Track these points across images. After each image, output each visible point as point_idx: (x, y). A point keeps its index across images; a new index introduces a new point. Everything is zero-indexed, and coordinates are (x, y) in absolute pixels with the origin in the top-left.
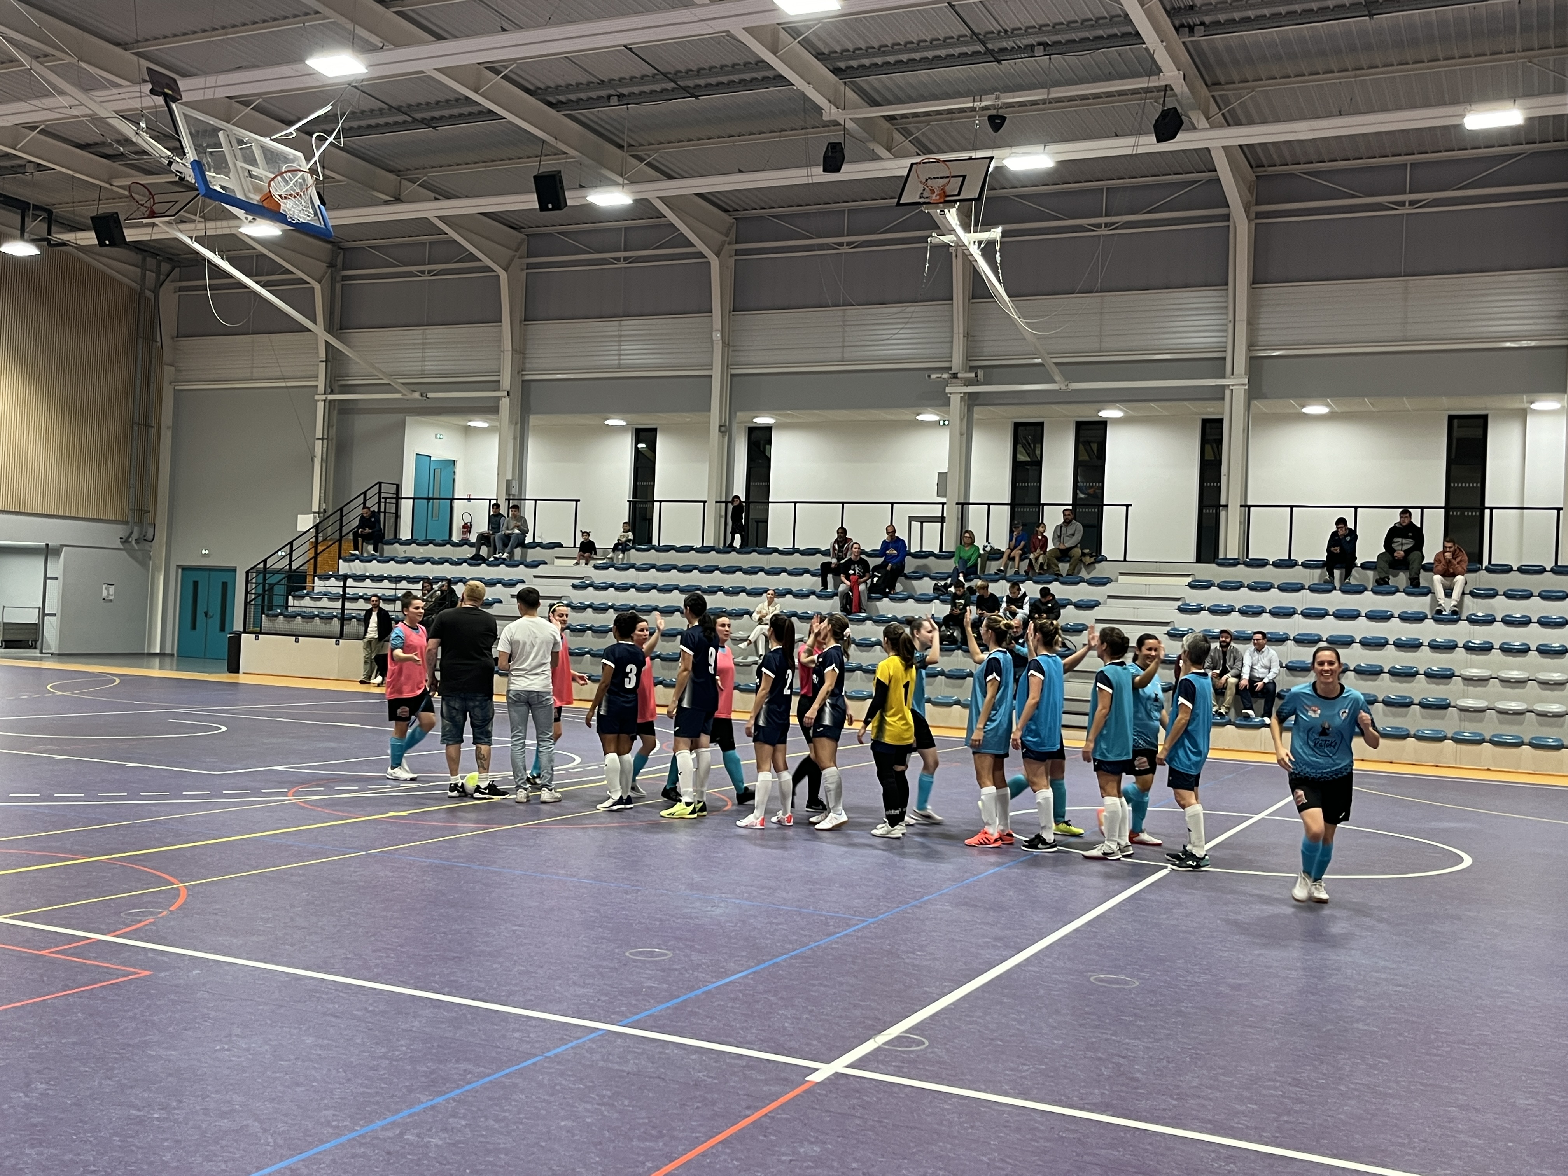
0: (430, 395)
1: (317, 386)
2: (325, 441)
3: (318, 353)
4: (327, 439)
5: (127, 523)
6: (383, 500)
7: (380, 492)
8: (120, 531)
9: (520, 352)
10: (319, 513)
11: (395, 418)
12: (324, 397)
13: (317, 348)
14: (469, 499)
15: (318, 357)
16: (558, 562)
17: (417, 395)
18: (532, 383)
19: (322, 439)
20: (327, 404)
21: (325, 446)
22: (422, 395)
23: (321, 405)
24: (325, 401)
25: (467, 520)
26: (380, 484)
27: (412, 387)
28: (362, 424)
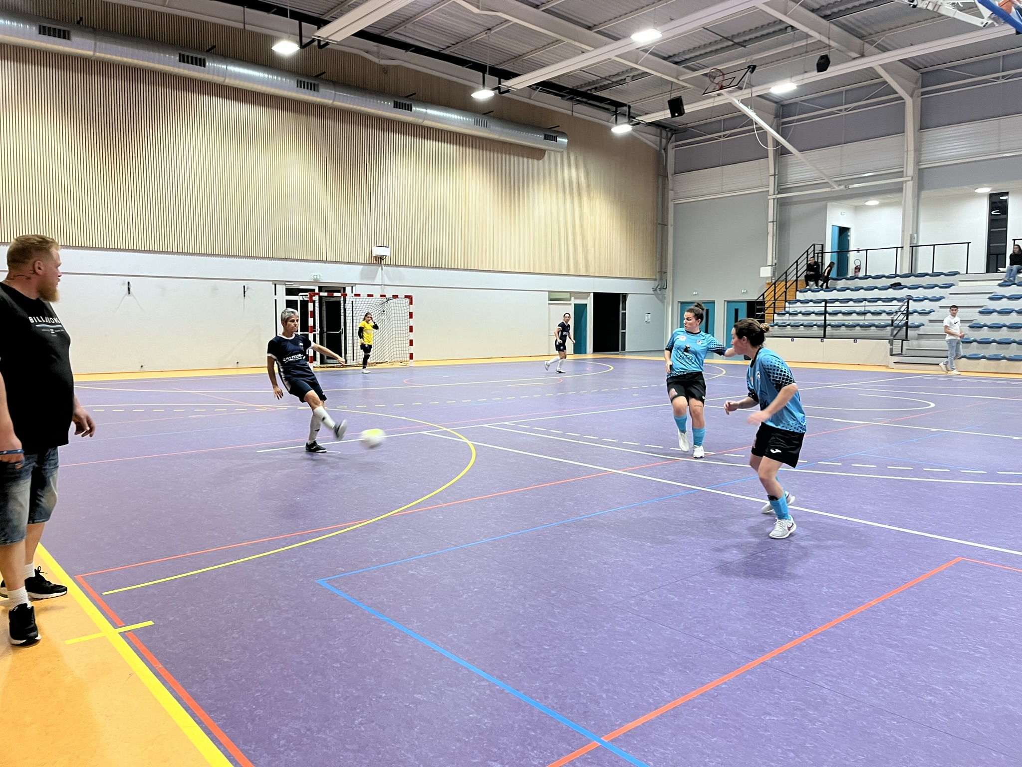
0: (851, 187)
1: (768, 191)
2: (775, 223)
3: (769, 170)
4: (776, 221)
5: (655, 280)
6: (816, 255)
7: (814, 250)
8: (652, 284)
9: (918, 150)
10: (772, 266)
11: (821, 204)
12: (774, 197)
13: (768, 168)
14: (858, 251)
15: (769, 173)
16: (961, 284)
17: (842, 187)
18: (925, 170)
19: (773, 222)
20: (776, 200)
21: (775, 226)
22: (846, 187)
23: (771, 202)
24: (774, 199)
25: (858, 264)
26: (814, 245)
27: (840, 183)
28: (795, 211)
